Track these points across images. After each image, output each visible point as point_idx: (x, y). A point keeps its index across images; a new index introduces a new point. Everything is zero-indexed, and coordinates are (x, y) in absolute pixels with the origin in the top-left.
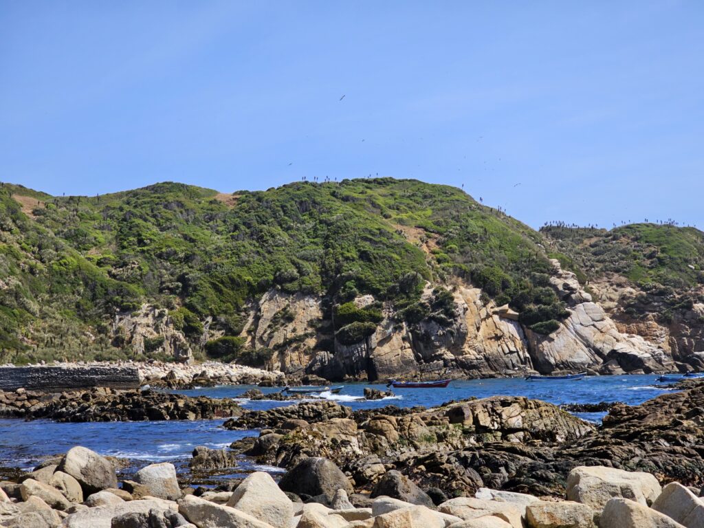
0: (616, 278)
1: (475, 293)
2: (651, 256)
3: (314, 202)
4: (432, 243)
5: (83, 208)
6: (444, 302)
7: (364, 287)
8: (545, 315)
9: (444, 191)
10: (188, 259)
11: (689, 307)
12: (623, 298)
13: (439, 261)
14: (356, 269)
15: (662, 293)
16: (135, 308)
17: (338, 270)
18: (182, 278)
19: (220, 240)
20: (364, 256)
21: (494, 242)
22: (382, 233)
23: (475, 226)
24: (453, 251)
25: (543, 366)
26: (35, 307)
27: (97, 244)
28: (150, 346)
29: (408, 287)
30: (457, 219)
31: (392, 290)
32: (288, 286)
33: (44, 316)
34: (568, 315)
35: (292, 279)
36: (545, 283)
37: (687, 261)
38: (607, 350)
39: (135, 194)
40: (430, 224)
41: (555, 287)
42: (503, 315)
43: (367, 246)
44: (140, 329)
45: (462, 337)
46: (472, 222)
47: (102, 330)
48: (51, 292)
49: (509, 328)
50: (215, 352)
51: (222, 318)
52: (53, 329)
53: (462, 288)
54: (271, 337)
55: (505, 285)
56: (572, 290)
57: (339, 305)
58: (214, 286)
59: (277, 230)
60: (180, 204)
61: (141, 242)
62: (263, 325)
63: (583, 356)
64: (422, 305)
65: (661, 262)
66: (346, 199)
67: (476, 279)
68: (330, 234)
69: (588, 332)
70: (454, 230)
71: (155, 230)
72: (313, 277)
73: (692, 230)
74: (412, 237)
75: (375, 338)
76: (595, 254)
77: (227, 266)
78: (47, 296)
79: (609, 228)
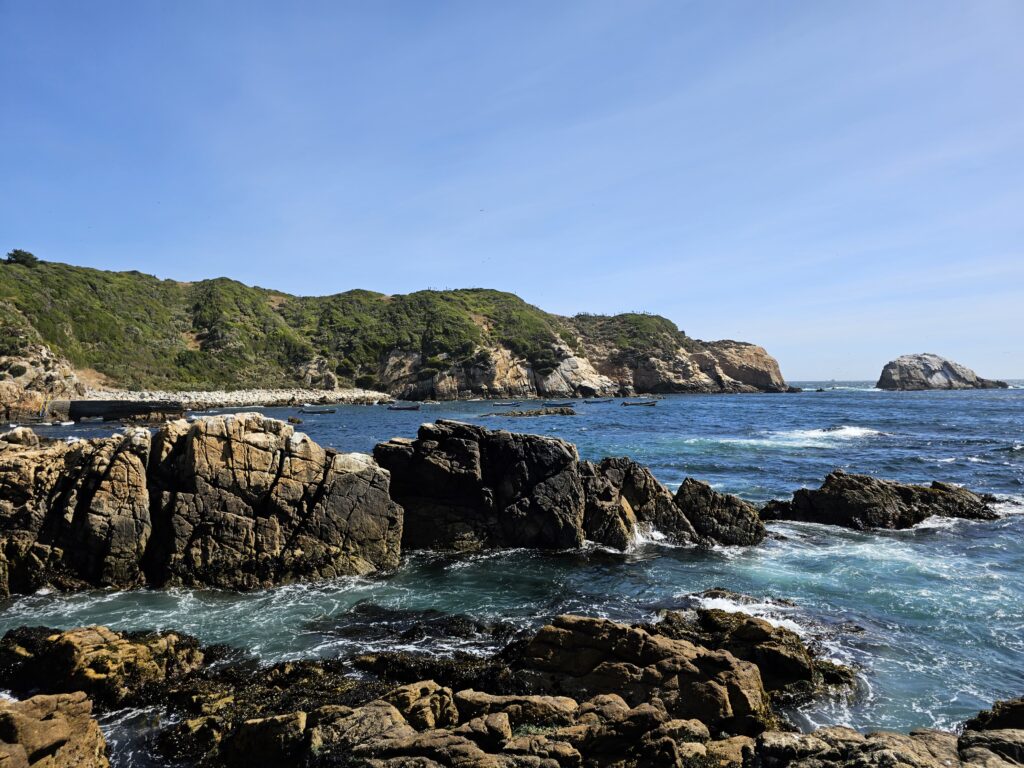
0: (610, 343)
1: (507, 353)
2: (629, 332)
3: (428, 302)
4: (490, 325)
5: (309, 303)
6: (484, 357)
7: (443, 348)
8: (545, 365)
9: (506, 296)
10: (354, 332)
11: (647, 359)
12: (612, 354)
13: (492, 334)
14: (440, 338)
15: (633, 352)
16: (309, 359)
17: (431, 339)
18: (350, 343)
19: (374, 322)
20: (446, 332)
21: (524, 324)
22: (458, 319)
23: (515, 315)
24: (500, 329)
26: (252, 358)
27: (309, 323)
28: (314, 381)
29: (467, 349)
30: (505, 311)
31: (457, 350)
32: (405, 347)
33: (257, 363)
34: (559, 365)
35: (407, 344)
36: (547, 347)
37: (649, 335)
38: (577, 384)
39: (339, 295)
40: (492, 315)
41: (553, 349)
42: (522, 365)
43: (449, 327)
44: (311, 371)
45: (492, 376)
46: (514, 313)
47: (289, 371)
48: (265, 350)
49: (524, 372)
50: (363, 384)
51: (367, 365)
52: (261, 371)
53: (502, 349)
54: (391, 375)
55: (525, 347)
56: (562, 351)
57: (429, 358)
58: (365, 347)
59: (405, 316)
60: (359, 302)
61: (331, 322)
62: (388, 369)
63: (565, 387)
64: (472, 359)
65: (635, 335)
66: (448, 300)
67: (508, 344)
68: (431, 319)
69: (569, 375)
70: (504, 317)
71: (341, 315)
72: (417, 344)
73: (658, 317)
74: (478, 321)
75: (437, 379)
76: (601, 330)
77: (373, 336)
78: (263, 352)
79: (612, 316)
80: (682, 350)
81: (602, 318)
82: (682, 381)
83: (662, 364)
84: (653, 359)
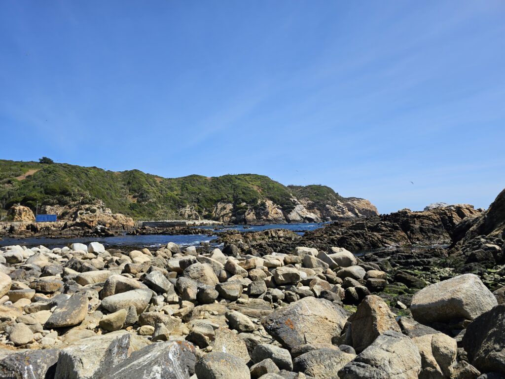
0: (307, 198)
1: (271, 202)
2: (315, 193)
3: (231, 180)
4: (260, 190)
5: (172, 181)
6: (263, 204)
7: (244, 201)
8: (289, 208)
9: (263, 177)
10: (199, 194)
11: (325, 206)
12: (308, 203)
13: (262, 194)
14: (241, 196)
15: (318, 202)
16: (186, 206)
17: (237, 197)
18: (198, 199)
19: (207, 189)
20: (243, 193)
21: (276, 189)
22: (248, 187)
23: (271, 186)
24: (265, 192)
25: (288, 221)
27: (176, 190)
28: (189, 216)
29: (255, 201)
30: (266, 184)
31: (250, 201)
32: (225, 200)
33: (162, 208)
34: (295, 208)
36: (289, 200)
37: (324, 194)
38: (304, 216)
39: (186, 177)
40: (260, 185)
41: (291, 201)
42: (278, 208)
43: (244, 191)
44: (187, 212)
45: (268, 213)
47: (177, 212)
49: (280, 211)
50: (206, 217)
51: (208, 209)
52: (165, 212)
53: (268, 201)
54: (220, 213)
55: (279, 200)
56: (296, 202)
57: (237, 205)
58: (206, 201)
59: (222, 186)
60: (197, 180)
61: (187, 190)
62: (218, 210)
63: (298, 218)
64: (258, 205)
65: (318, 194)
66: (239, 179)
67: (271, 199)
68: (235, 187)
69: (299, 212)
70: (266, 187)
71: (191, 186)
72: (231, 199)
73: (326, 187)
74: (255, 188)
75: (246, 213)
76: (301, 192)
77: (209, 196)
78: (163, 203)
79: (305, 186)
80: (339, 201)
81: (300, 187)
82: (341, 216)
83: (332, 208)
84: (327, 206)
